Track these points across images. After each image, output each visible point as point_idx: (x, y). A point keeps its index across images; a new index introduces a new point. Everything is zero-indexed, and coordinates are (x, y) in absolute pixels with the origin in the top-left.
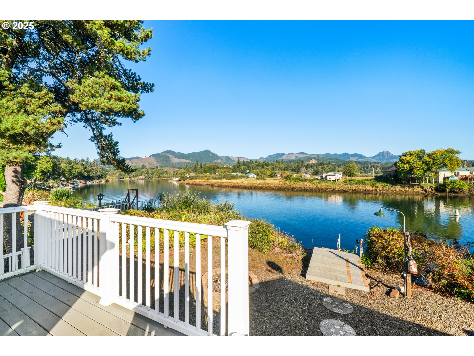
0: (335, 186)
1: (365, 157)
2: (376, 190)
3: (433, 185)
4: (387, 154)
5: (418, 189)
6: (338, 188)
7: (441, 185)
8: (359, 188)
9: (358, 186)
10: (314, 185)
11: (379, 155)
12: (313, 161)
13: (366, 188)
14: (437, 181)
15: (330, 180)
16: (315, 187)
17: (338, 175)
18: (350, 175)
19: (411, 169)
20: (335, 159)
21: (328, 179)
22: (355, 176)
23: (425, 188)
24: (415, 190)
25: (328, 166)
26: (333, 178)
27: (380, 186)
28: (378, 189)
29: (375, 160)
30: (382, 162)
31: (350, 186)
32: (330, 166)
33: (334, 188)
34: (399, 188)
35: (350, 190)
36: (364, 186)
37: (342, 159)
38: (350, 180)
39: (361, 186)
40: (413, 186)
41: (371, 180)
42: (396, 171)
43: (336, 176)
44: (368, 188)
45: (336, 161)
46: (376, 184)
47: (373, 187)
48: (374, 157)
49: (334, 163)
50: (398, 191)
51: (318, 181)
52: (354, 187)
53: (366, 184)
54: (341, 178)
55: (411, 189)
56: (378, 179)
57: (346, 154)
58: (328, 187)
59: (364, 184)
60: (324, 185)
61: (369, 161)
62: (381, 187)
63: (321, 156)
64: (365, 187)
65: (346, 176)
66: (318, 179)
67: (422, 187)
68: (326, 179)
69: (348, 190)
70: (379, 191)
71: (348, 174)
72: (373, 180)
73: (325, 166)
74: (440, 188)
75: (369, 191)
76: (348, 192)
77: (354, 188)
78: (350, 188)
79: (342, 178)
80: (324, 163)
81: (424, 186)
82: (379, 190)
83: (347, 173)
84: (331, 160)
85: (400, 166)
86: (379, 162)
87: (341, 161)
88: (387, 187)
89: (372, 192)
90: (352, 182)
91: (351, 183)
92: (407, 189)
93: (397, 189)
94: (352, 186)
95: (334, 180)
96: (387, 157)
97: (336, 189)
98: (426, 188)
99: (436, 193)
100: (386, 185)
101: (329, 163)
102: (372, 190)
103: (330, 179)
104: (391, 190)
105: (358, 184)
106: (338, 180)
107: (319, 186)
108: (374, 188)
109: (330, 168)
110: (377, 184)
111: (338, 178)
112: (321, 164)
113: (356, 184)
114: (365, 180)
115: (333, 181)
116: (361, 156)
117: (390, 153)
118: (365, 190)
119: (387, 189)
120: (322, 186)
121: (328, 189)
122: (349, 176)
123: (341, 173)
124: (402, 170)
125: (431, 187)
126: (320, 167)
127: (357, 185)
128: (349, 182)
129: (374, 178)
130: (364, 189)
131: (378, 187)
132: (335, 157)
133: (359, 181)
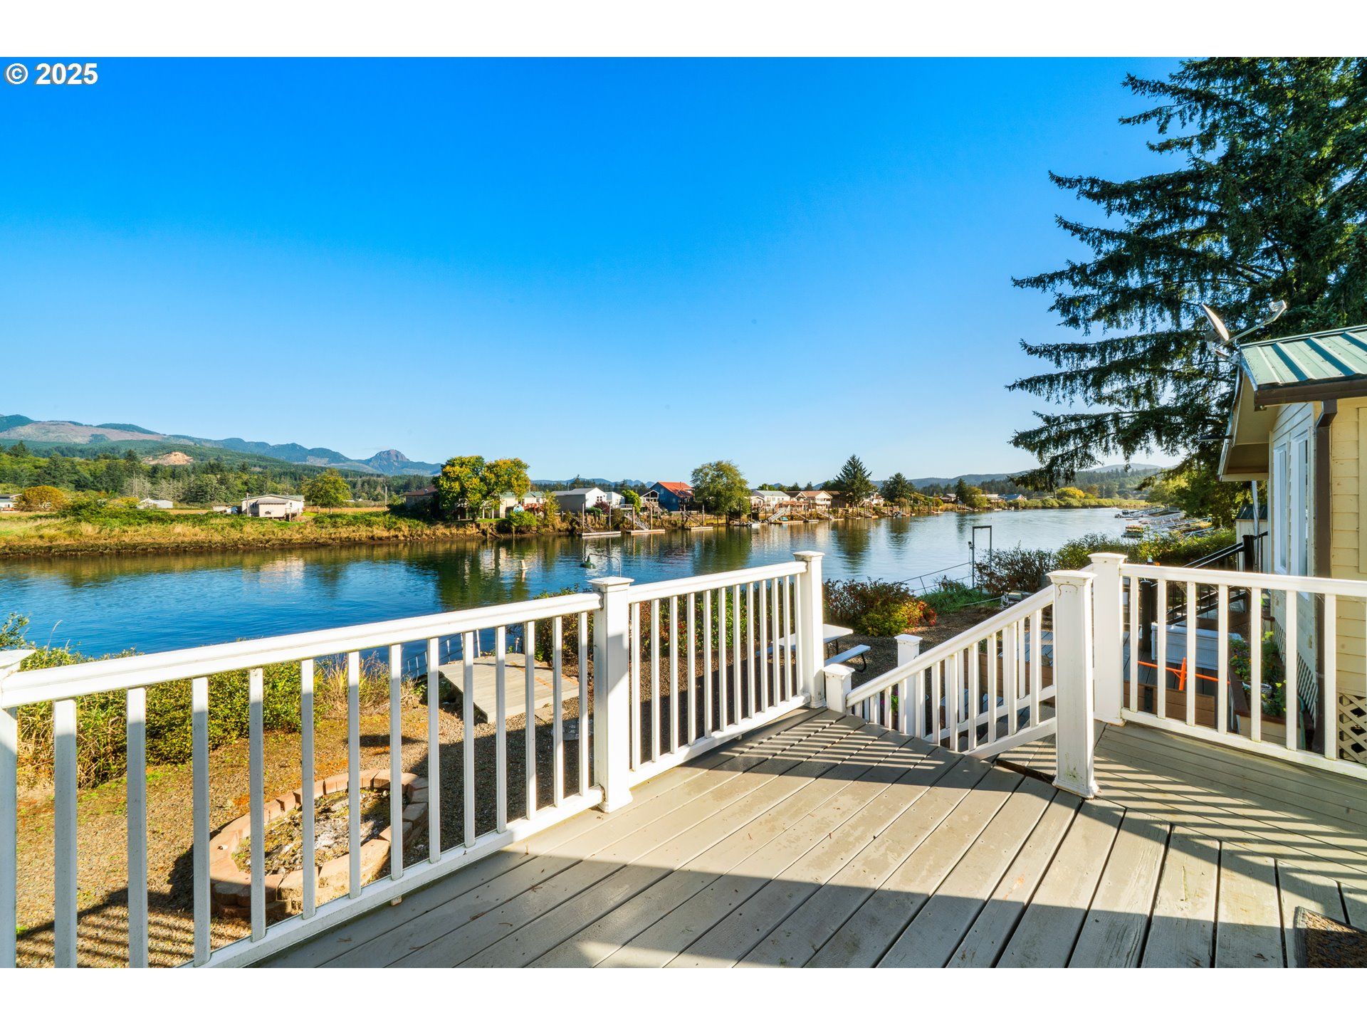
0: (290, 533)
1: (347, 460)
2: (397, 536)
3: (493, 521)
4: (397, 457)
5: (472, 530)
6: (298, 536)
7: (503, 521)
8: (358, 534)
9: (354, 528)
10: (216, 534)
11: (379, 456)
12: (178, 459)
13: (375, 533)
14: (497, 516)
15: (268, 516)
16: (217, 538)
17: (294, 502)
18: (326, 501)
19: (463, 492)
20: (261, 458)
21: (262, 514)
22: (341, 505)
23: (482, 527)
24: (468, 532)
25: (240, 477)
26: (279, 511)
27: (405, 527)
28: (400, 534)
29: (370, 468)
30: (386, 474)
31: (332, 530)
32: (245, 477)
33: (286, 537)
34: (441, 530)
35: (333, 539)
36: (370, 529)
37: (282, 458)
38: (331, 517)
39: (363, 528)
40: (463, 524)
41: (385, 513)
42: (434, 494)
43: (288, 505)
44: (379, 532)
45: (263, 464)
46: (395, 523)
47: (389, 530)
48: (368, 462)
49: (258, 469)
50: (439, 535)
51: (226, 521)
52: (344, 532)
53: (373, 524)
54: (301, 511)
55: (461, 531)
56: (397, 511)
57: (293, 447)
58: (267, 537)
59: (369, 524)
60: (251, 531)
61: (356, 469)
62: (407, 529)
63: (208, 445)
64: (372, 532)
65: (316, 505)
66: (223, 514)
67: (478, 526)
68: (256, 514)
69: (331, 541)
70: (403, 538)
71: (320, 501)
72: (388, 516)
73: (231, 476)
74: (504, 527)
75: (380, 539)
76: (329, 545)
77: (345, 536)
78: (333, 536)
79: (304, 510)
80: (225, 464)
81: (481, 524)
82: (404, 536)
83: (317, 497)
84: (247, 460)
85: (445, 486)
86: (379, 473)
87: (281, 464)
88: (419, 528)
89: (387, 542)
90: (339, 520)
91: (336, 522)
92: (454, 531)
93: (438, 533)
94: (340, 530)
95: (282, 515)
96: (396, 464)
97: (293, 541)
98: (485, 528)
99: (498, 536)
100: (418, 525)
101: (244, 469)
102: (388, 538)
103: (268, 513)
104: (426, 535)
105: (354, 525)
106: (294, 515)
107: (235, 534)
108: (392, 533)
109: (246, 483)
110: (398, 522)
111: (293, 510)
112: (213, 469)
113: (349, 524)
114: (371, 514)
115: (279, 518)
116: (336, 457)
117: (402, 456)
118: (372, 538)
119: (419, 533)
120: (245, 536)
121: (268, 541)
122: (323, 505)
123: (302, 498)
124: (449, 492)
125: (491, 524)
126: (213, 479)
127: (352, 528)
128: (329, 520)
129: (386, 509)
130: (371, 535)
131: (400, 530)
132: (262, 452)
133: (355, 517)
